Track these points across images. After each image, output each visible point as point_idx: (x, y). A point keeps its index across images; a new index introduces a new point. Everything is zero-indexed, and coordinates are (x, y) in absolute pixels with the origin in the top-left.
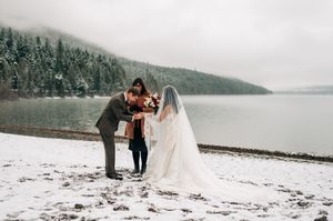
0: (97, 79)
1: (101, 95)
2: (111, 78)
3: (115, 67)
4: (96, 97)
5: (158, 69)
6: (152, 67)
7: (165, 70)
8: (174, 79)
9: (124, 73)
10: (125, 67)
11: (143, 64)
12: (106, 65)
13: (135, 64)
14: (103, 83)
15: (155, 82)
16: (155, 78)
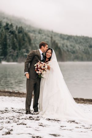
0: (5, 46)
1: (8, 61)
2: (17, 44)
3: (21, 35)
4: (4, 63)
5: (62, 37)
6: (56, 34)
7: (69, 38)
8: (77, 47)
9: (30, 40)
10: (31, 35)
11: (49, 31)
12: (12, 33)
13: (40, 32)
14: (10, 49)
15: (59, 48)
16: (59, 45)
